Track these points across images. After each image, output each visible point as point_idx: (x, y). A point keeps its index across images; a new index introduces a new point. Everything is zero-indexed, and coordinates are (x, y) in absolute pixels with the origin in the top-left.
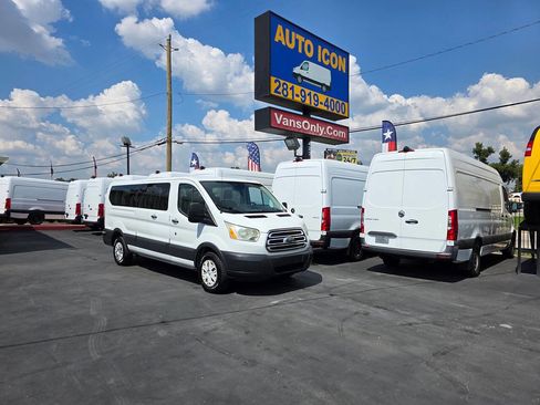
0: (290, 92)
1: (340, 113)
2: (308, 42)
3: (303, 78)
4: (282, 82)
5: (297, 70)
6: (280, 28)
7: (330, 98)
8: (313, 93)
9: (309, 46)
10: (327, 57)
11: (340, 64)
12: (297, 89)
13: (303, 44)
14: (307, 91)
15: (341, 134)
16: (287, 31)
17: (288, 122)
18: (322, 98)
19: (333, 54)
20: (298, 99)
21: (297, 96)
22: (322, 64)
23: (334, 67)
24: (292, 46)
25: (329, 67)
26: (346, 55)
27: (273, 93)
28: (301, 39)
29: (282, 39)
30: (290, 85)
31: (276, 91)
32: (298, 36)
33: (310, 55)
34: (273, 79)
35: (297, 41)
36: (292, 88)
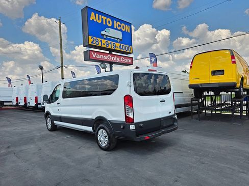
0: (100, 43)
1: (128, 51)
2: (109, 19)
3: (106, 36)
4: (95, 38)
5: (103, 32)
6: (93, 14)
7: (122, 45)
8: (112, 43)
9: (109, 21)
10: (119, 26)
11: (127, 28)
12: (104, 41)
13: (106, 20)
14: (109, 42)
15: (129, 61)
16: (97, 15)
17: (98, 56)
18: (118, 45)
19: (123, 24)
20: (105, 46)
21: (104, 44)
22: (117, 29)
23: (124, 30)
24: (100, 22)
25: (121, 30)
26: (130, 24)
27: (90, 43)
28: (105, 18)
29: (94, 18)
30: (100, 39)
31: (92, 43)
32: (103, 17)
33: (110, 25)
34: (90, 37)
35: (102, 19)
36: (101, 41)
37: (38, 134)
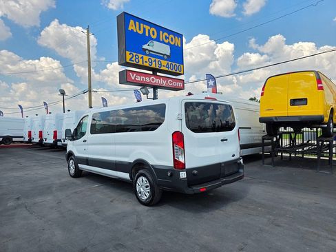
0: (141, 60)
1: (178, 72)
2: (153, 29)
3: (149, 51)
4: (134, 54)
5: (145, 47)
6: (132, 22)
7: (170, 63)
8: (157, 60)
9: (153, 32)
10: (167, 38)
11: (177, 41)
12: (146, 58)
13: (149, 30)
14: (153, 59)
15: (179, 84)
16: (137, 23)
17: (139, 78)
18: (164, 63)
19: (171, 36)
20: (147, 64)
21: (146, 62)
22: (163, 42)
23: (172, 43)
24: (141, 32)
25: (168, 44)
26: (180, 36)
27: (128, 61)
28: (147, 27)
29: (134, 28)
30: (140, 56)
31: (130, 60)
32: (145, 26)
33: (155, 37)
34: (128, 53)
35: (144, 29)
36: (142, 58)
37: (58, 182)
